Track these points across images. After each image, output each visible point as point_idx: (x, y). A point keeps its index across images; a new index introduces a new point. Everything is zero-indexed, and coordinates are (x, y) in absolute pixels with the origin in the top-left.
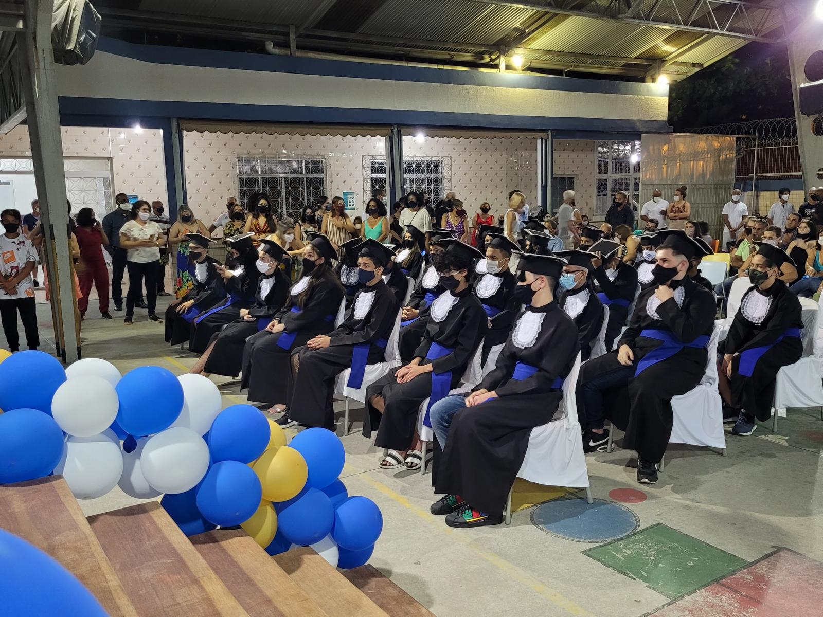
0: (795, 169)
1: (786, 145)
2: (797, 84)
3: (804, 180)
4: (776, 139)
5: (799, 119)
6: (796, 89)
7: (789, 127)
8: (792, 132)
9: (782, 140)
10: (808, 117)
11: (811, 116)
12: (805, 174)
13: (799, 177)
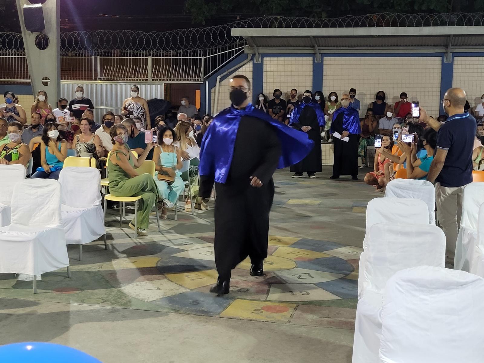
0: (24, 76)
1: (15, 55)
2: (21, 5)
3: (33, 87)
4: (6, 50)
5: (25, 35)
6: (20, 9)
7: (16, 40)
8: (19, 45)
9: (11, 51)
10: (32, 33)
11: (34, 32)
12: (33, 81)
13: (28, 84)
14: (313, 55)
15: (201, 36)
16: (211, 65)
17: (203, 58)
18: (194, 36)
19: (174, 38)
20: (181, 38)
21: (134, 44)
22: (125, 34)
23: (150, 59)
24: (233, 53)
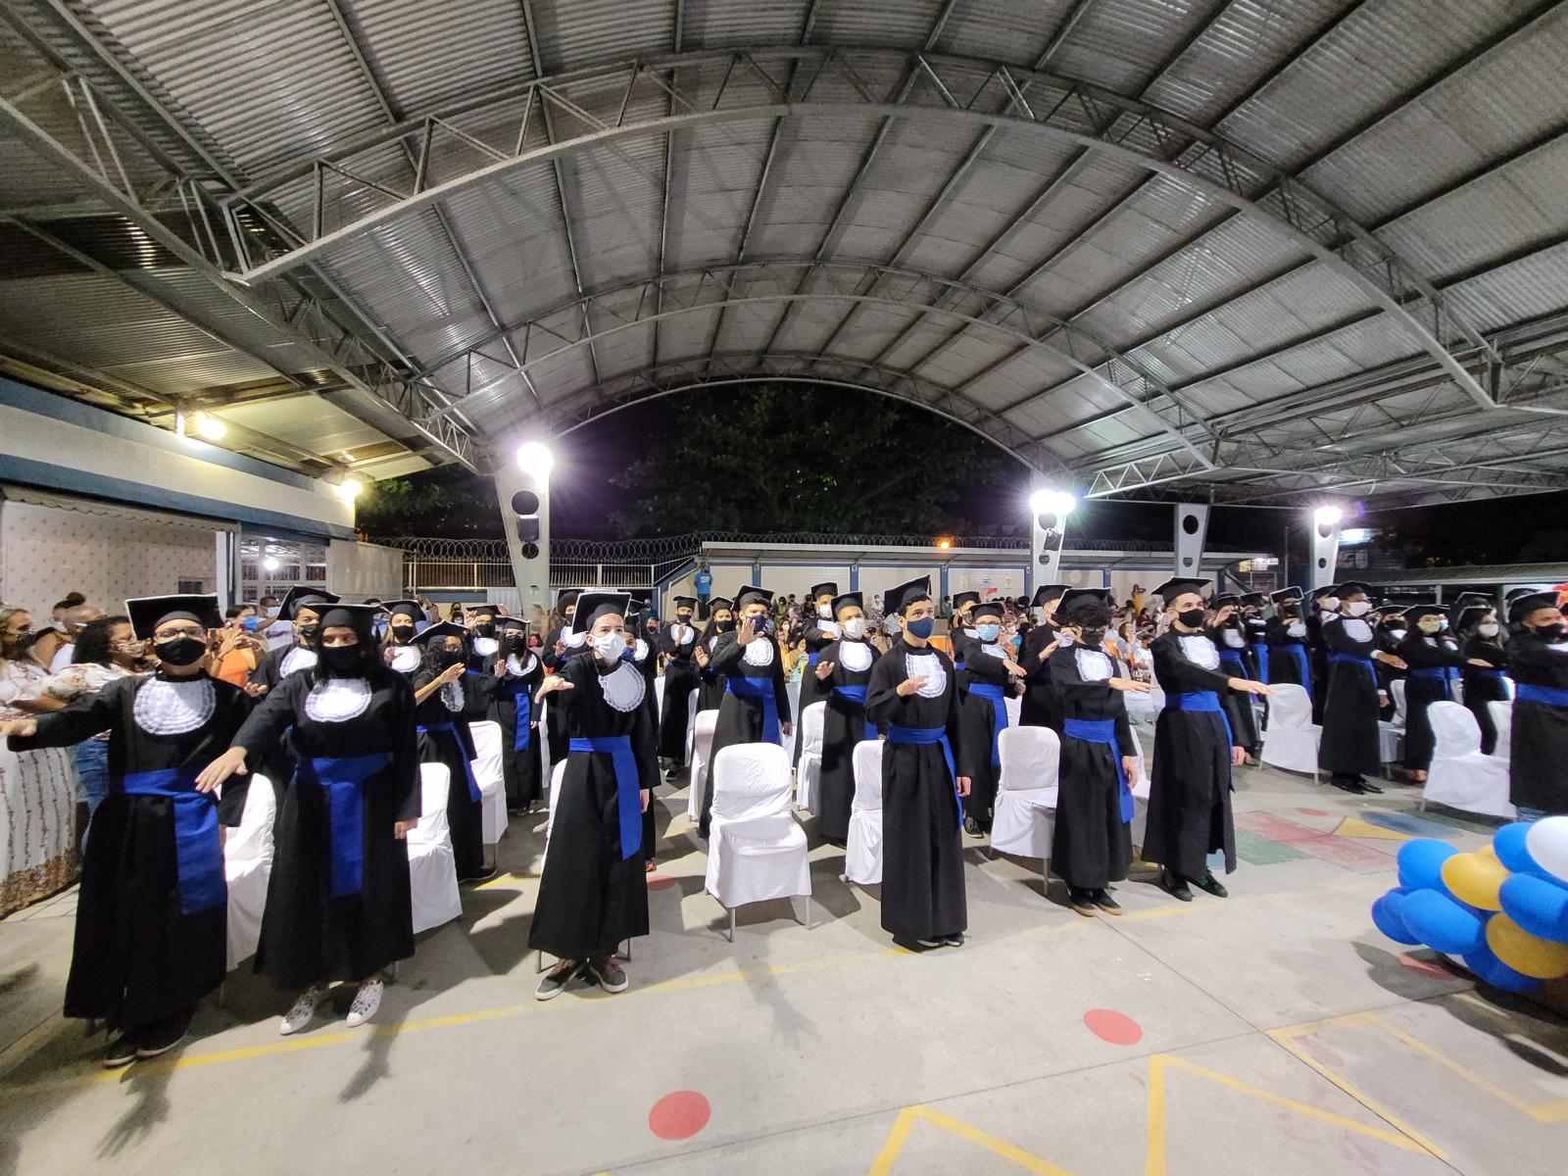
14: (753, 565)
15: (651, 547)
16: (659, 572)
17: (653, 566)
18: (644, 547)
19: (624, 548)
20: (631, 547)
21: (583, 552)
22: (573, 543)
23: (600, 567)
24: (681, 562)
